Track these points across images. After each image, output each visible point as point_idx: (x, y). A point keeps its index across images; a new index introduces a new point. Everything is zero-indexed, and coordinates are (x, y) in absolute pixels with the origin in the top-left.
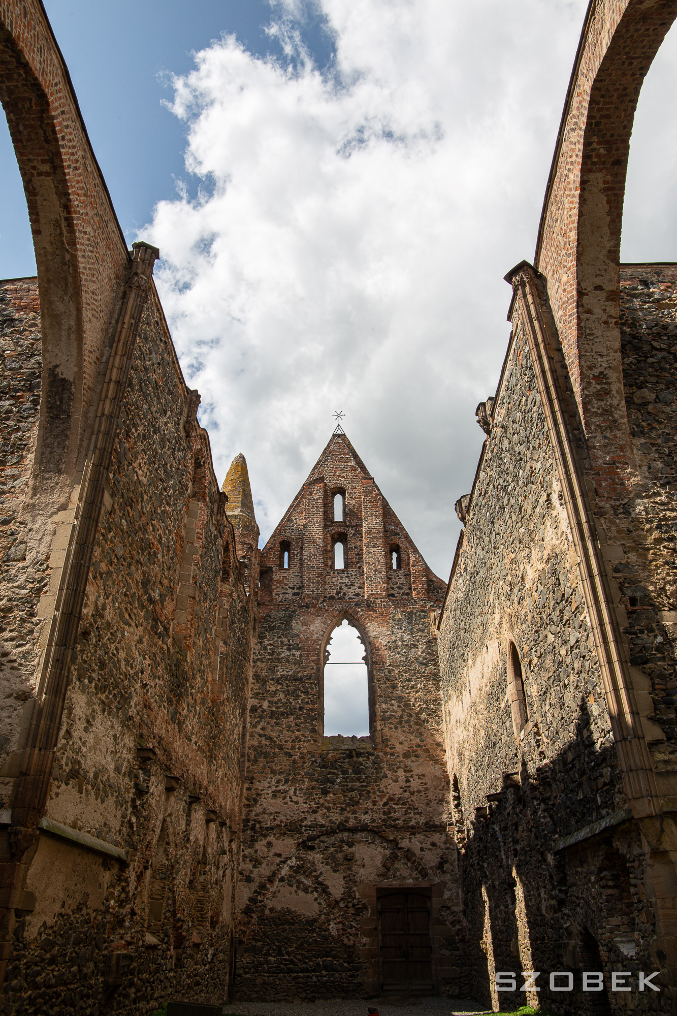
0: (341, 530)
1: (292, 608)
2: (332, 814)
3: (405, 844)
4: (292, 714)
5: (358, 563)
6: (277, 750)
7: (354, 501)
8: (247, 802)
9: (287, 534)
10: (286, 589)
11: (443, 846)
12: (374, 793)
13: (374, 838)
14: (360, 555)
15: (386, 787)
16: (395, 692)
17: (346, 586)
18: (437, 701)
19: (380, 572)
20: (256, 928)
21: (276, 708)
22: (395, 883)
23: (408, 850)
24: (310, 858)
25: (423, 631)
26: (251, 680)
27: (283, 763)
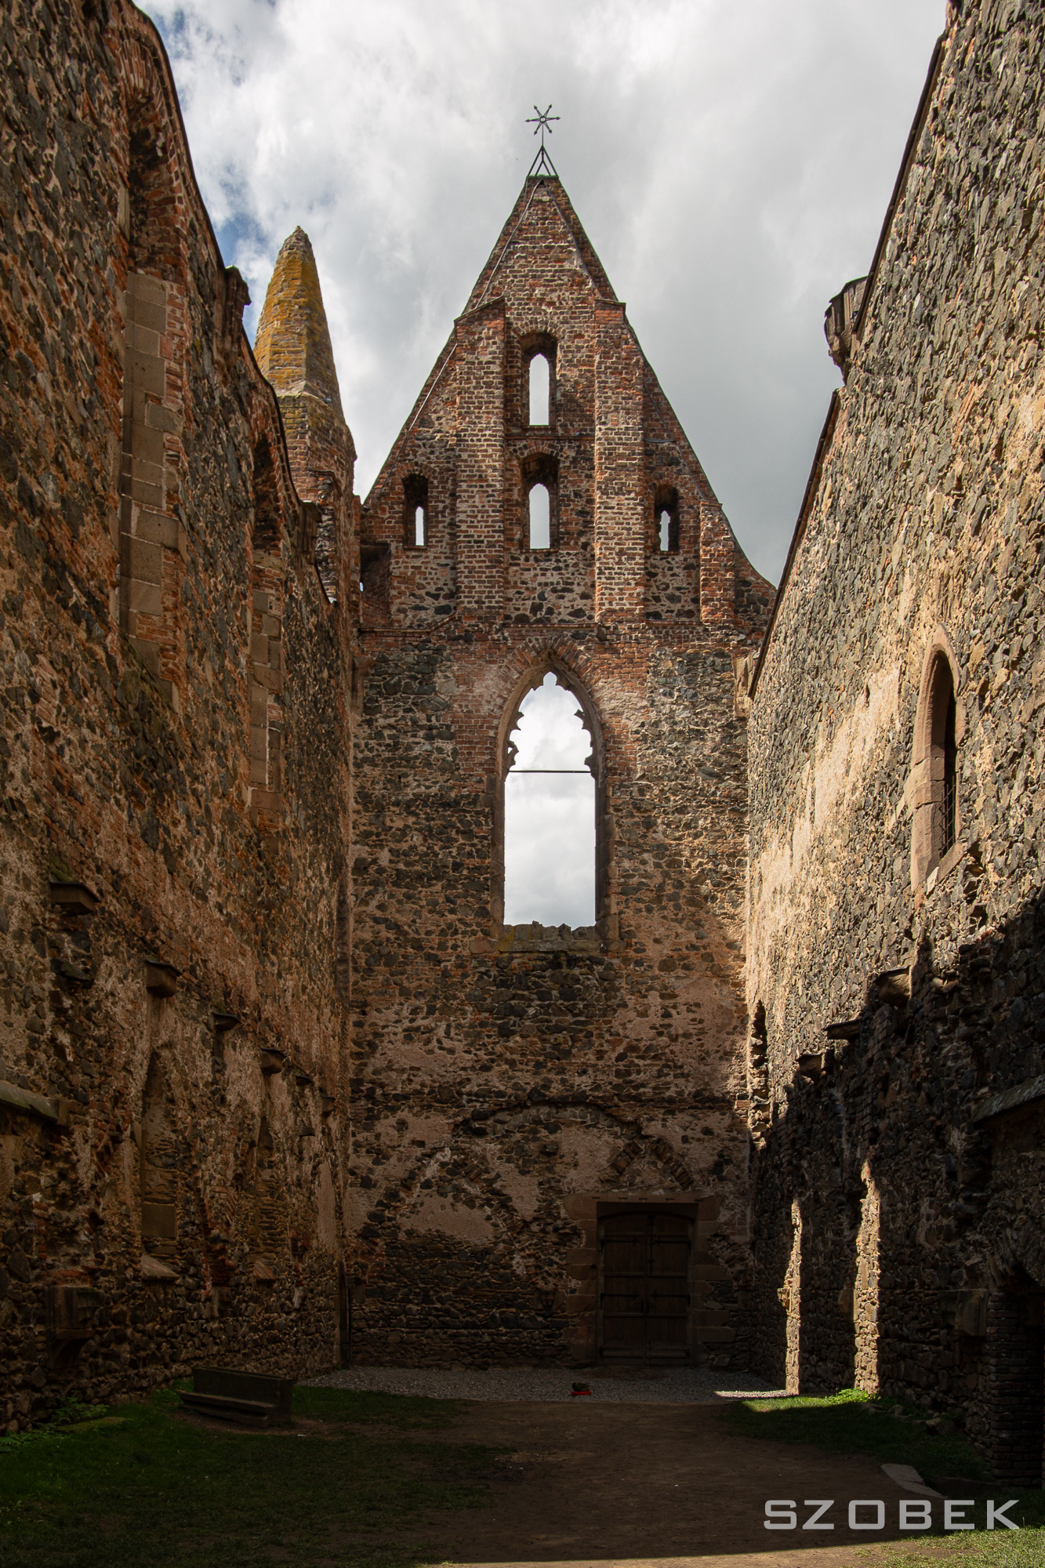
0: (545, 448)
1: (435, 643)
2: (518, 1074)
3: (654, 1129)
4: (438, 878)
5: (581, 533)
6: (410, 950)
7: (576, 372)
8: (356, 1049)
9: (421, 459)
10: (421, 598)
11: (725, 1135)
12: (600, 1036)
13: (597, 1118)
14: (586, 515)
15: (623, 1025)
16: (651, 835)
17: (554, 591)
18: (736, 857)
19: (631, 558)
20: (385, 1260)
21: (407, 864)
22: (632, 1196)
23: (659, 1141)
24: (477, 1149)
25: (717, 701)
26: (352, 805)
27: (422, 975)
